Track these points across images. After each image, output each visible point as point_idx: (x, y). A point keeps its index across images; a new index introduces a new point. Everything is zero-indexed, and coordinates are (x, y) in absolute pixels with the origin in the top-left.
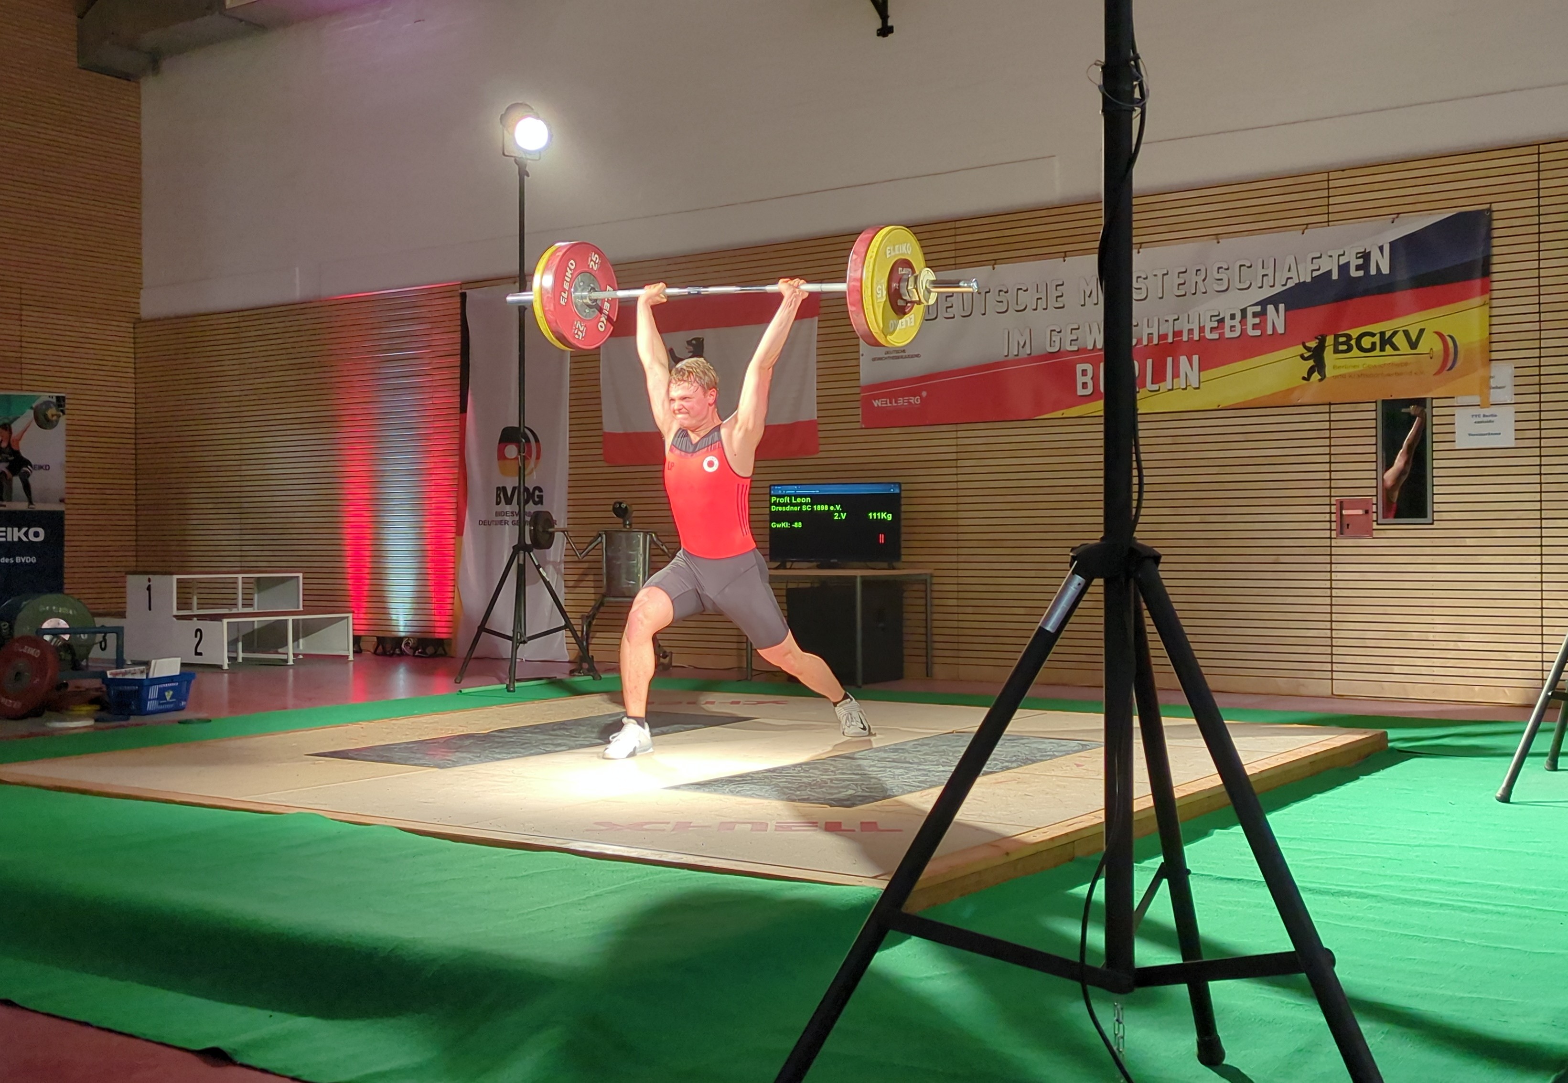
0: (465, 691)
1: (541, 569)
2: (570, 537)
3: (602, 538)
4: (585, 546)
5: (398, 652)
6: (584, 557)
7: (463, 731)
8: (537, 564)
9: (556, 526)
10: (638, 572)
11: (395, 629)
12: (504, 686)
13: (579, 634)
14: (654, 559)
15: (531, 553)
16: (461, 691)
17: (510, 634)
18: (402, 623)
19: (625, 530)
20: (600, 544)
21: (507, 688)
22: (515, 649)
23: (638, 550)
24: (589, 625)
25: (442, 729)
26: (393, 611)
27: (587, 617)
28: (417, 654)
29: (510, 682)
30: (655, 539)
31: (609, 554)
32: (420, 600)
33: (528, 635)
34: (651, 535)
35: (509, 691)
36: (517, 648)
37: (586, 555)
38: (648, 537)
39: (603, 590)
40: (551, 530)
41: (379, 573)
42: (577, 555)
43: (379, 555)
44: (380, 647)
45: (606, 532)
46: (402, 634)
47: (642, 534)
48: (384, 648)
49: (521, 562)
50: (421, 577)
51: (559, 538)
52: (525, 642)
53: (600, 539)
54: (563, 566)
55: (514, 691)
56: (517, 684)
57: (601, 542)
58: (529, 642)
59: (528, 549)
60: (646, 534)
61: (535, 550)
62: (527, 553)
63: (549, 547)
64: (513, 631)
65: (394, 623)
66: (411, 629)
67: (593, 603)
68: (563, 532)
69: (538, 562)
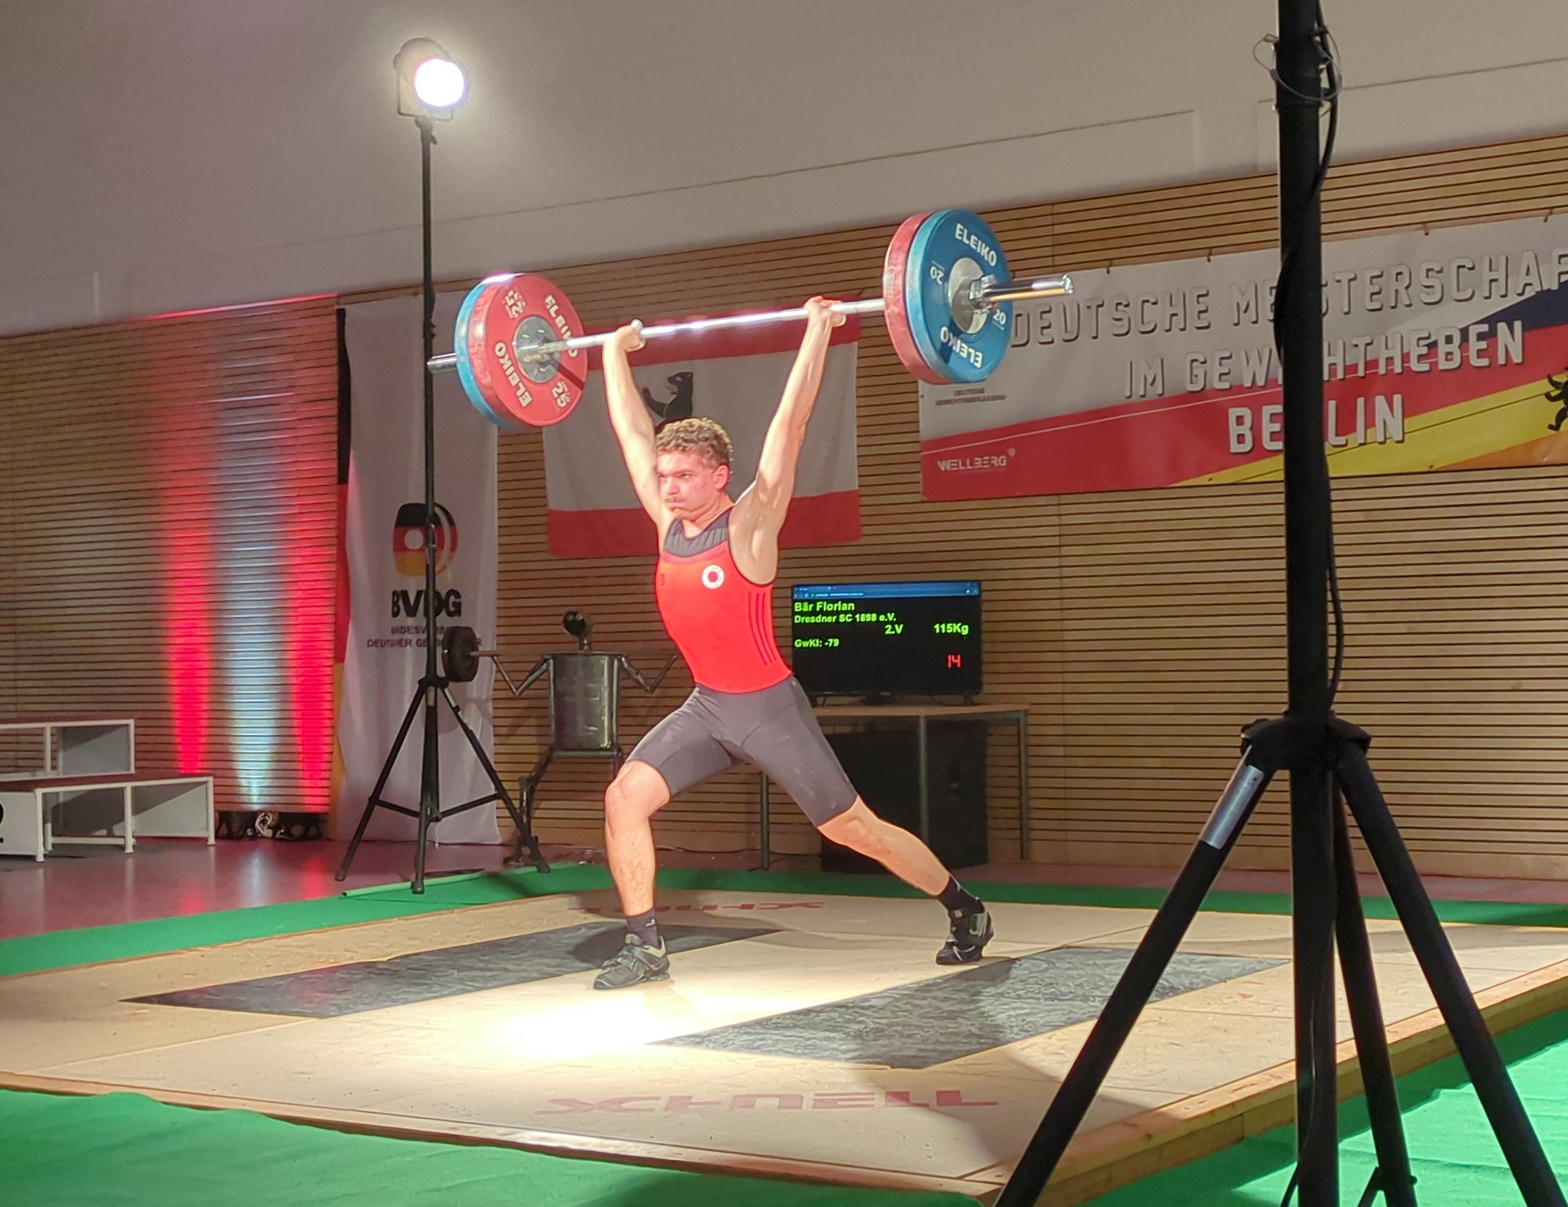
0: (350, 893)
1: (460, 713)
2: (501, 663)
3: (548, 665)
4: (522, 676)
5: (250, 834)
6: (523, 691)
7: (352, 958)
8: (454, 705)
9: (481, 648)
10: (602, 714)
11: (246, 799)
12: (409, 884)
13: (516, 804)
14: (625, 693)
15: (446, 690)
16: (345, 894)
17: (417, 809)
18: (255, 791)
19: (582, 652)
20: (546, 674)
21: (412, 887)
22: (424, 828)
23: (602, 683)
24: (531, 792)
25: (319, 957)
26: (242, 774)
27: (529, 780)
28: (278, 835)
29: (417, 877)
30: (626, 665)
31: (559, 688)
32: (281, 757)
33: (441, 810)
34: (620, 660)
35: (415, 892)
36: (427, 827)
37: (527, 688)
38: (616, 662)
39: (551, 740)
40: (474, 654)
41: (222, 719)
42: (511, 689)
43: (221, 691)
44: (224, 825)
45: (554, 657)
46: (256, 807)
47: (606, 658)
48: (229, 827)
49: (431, 703)
50: (282, 724)
51: (485, 664)
52: (437, 820)
53: (544, 666)
54: (490, 705)
55: (422, 892)
56: (427, 882)
57: (547, 670)
58: (444, 820)
59: (442, 684)
60: (612, 657)
61: (451, 684)
62: (439, 691)
63: (471, 680)
64: (421, 804)
65: (244, 791)
66: (268, 799)
67: (535, 759)
68: (492, 656)
69: (455, 701)
